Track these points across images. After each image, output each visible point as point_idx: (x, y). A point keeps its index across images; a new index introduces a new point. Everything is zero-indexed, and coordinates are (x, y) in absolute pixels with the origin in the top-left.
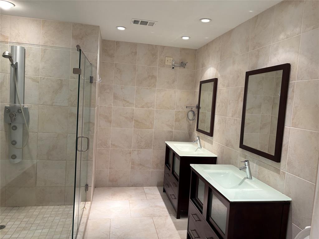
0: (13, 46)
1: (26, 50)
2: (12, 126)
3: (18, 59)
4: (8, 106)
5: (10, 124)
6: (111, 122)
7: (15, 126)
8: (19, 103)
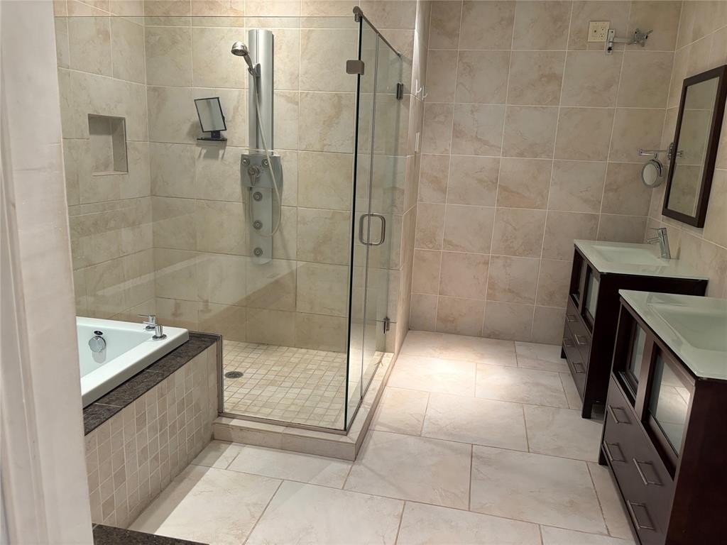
0: (252, 30)
1: (275, 37)
2: (254, 192)
3: (260, 58)
4: (247, 153)
5: (251, 188)
6: (444, 191)
7: (258, 193)
8: (264, 148)
